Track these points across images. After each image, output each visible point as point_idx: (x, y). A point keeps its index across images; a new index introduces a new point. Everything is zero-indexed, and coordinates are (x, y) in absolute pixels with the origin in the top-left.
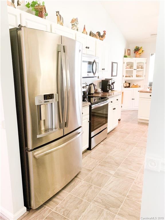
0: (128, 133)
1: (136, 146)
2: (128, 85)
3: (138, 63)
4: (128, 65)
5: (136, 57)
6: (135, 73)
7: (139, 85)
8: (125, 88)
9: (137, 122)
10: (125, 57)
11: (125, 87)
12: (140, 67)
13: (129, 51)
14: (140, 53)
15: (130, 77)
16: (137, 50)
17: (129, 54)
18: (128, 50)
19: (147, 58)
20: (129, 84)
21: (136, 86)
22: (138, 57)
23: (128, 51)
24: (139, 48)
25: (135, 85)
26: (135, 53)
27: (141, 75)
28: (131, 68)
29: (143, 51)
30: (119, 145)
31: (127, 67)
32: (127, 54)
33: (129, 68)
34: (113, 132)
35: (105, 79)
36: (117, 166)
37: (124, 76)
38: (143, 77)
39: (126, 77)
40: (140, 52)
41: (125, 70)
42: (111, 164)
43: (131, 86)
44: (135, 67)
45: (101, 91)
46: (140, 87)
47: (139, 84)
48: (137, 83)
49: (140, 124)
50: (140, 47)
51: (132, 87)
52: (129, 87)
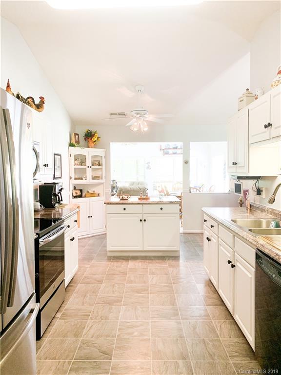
0: (100, 282)
1: (123, 305)
2: (79, 193)
3: (92, 157)
4: (76, 159)
5: (88, 147)
6: (89, 173)
7: (97, 192)
8: (75, 199)
9: (106, 258)
10: (71, 145)
11: (75, 197)
12: (97, 163)
13: (77, 136)
14: (95, 141)
15: (82, 179)
16: (89, 135)
17: (78, 142)
18: (75, 134)
19: (105, 150)
20: (81, 191)
21: (93, 195)
22: (92, 148)
23: (75, 137)
24: (91, 132)
25: (91, 192)
26: (85, 140)
27: (99, 177)
28: (83, 164)
29: (98, 138)
30: (93, 312)
31: (76, 162)
32: (73, 141)
33: (79, 165)
34: (72, 286)
35: (45, 184)
36: (107, 358)
37: (73, 178)
38: (102, 179)
39: (75, 179)
40: (94, 139)
41: (73, 167)
42: (94, 359)
43: (83, 195)
44: (89, 163)
45: (41, 206)
46: (99, 195)
47: (97, 190)
48: (94, 190)
49: (113, 259)
50: (93, 131)
51: (85, 197)
52: (81, 196)
